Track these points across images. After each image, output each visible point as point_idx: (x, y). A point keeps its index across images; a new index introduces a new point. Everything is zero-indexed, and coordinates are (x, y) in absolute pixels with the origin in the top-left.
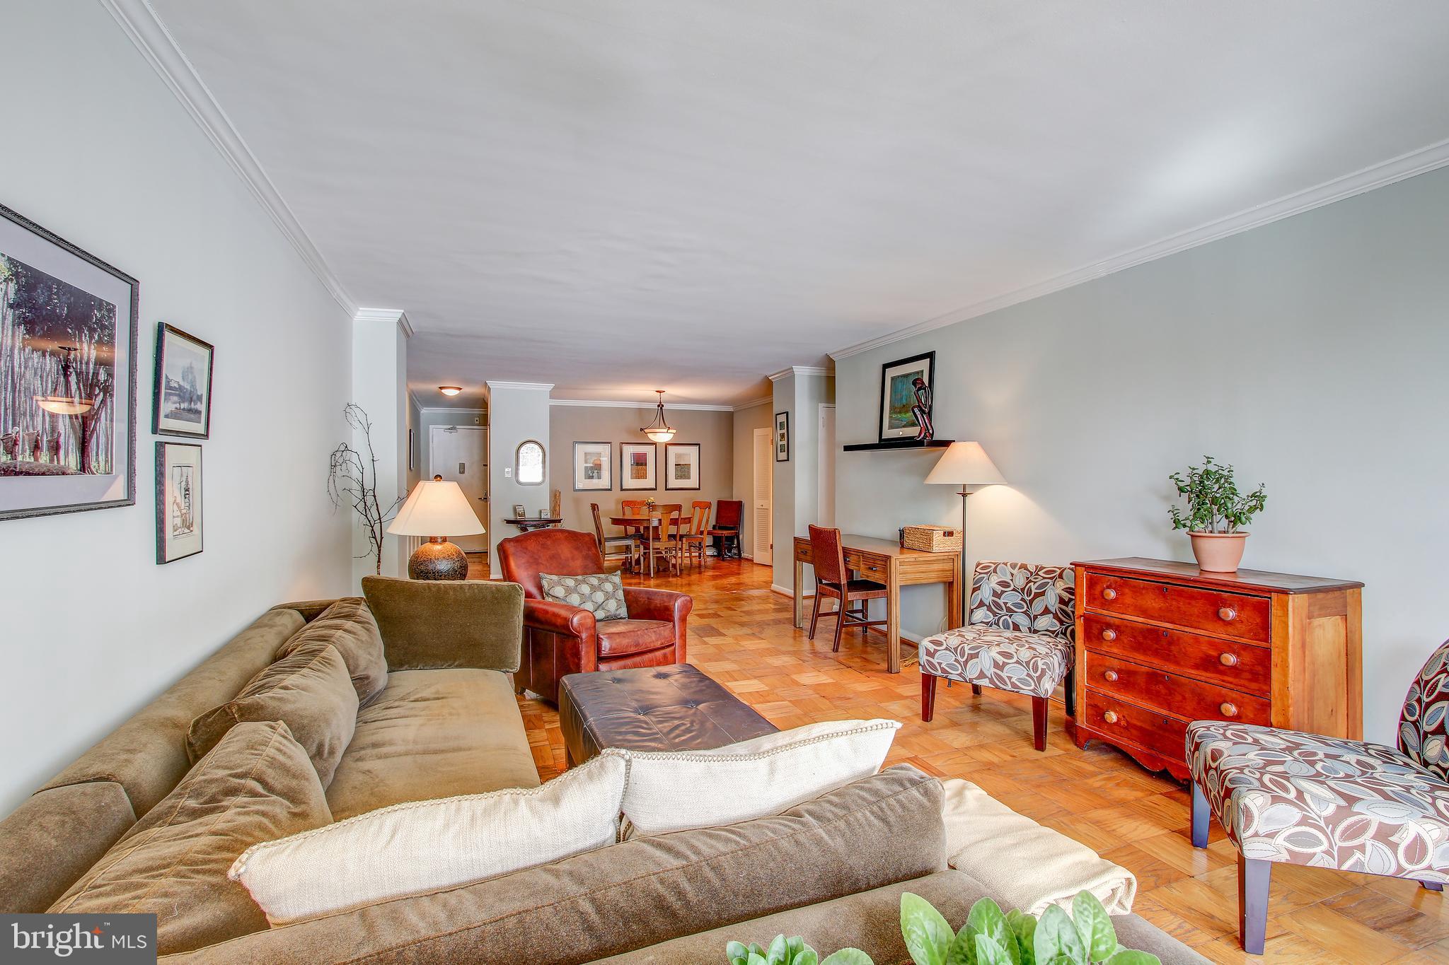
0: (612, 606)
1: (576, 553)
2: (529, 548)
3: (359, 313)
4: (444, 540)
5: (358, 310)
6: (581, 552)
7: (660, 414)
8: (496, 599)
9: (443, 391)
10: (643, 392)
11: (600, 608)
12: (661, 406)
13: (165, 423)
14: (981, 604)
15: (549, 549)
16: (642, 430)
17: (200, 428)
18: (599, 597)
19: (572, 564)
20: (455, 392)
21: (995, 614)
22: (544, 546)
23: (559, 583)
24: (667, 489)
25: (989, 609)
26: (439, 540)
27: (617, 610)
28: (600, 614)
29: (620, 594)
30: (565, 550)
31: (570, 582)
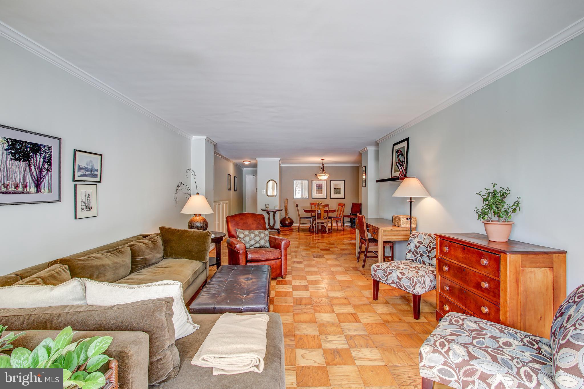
0: (263, 242)
1: (254, 222)
2: (236, 219)
3: (193, 138)
4: (200, 215)
5: (193, 137)
6: (256, 222)
7: (323, 168)
8: (199, 236)
9: (244, 162)
10: (315, 160)
11: (258, 243)
12: (323, 165)
13: (77, 178)
14: (410, 251)
15: (243, 220)
16: (315, 175)
17: (98, 179)
18: (258, 239)
19: (252, 226)
20: (249, 163)
21: (415, 256)
22: (242, 219)
23: (242, 233)
24: (331, 198)
25: (413, 253)
26: (198, 216)
27: (264, 244)
28: (258, 245)
29: (267, 238)
30: (250, 221)
31: (247, 232)
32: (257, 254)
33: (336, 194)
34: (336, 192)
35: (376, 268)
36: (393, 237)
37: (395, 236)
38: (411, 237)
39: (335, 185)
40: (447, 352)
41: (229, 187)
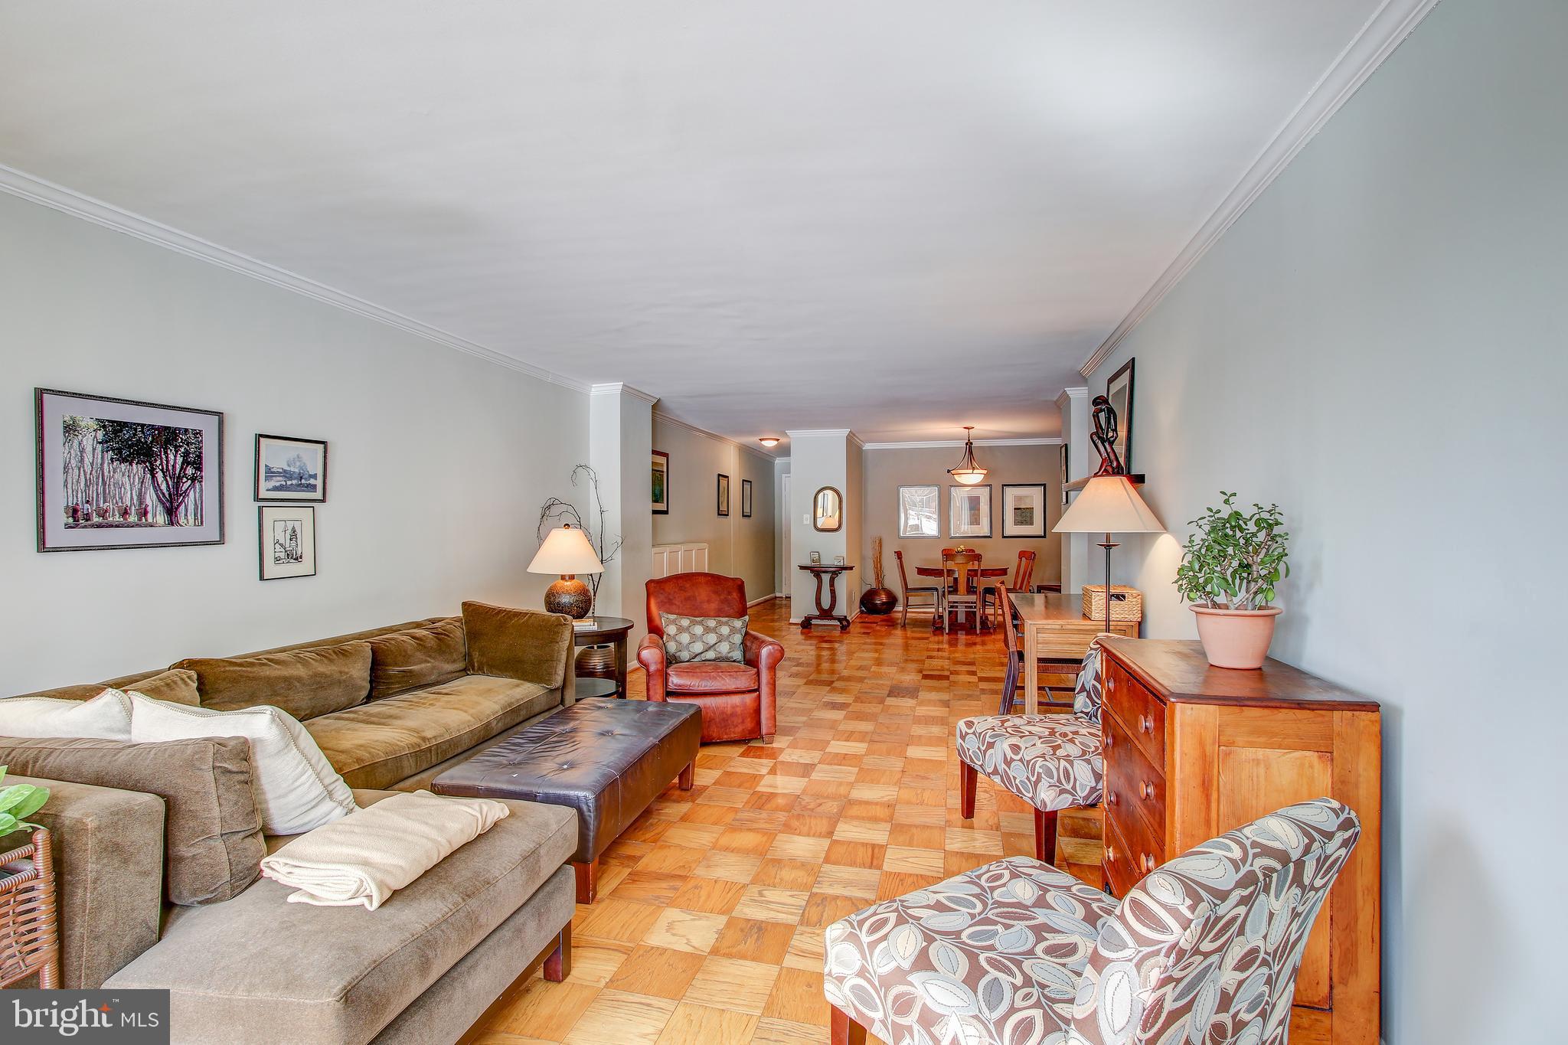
0: (724, 648)
1: (713, 596)
2: (667, 590)
3: (593, 390)
4: (572, 577)
5: (591, 387)
6: (720, 595)
7: (971, 453)
9: (763, 442)
10: (949, 430)
11: (712, 649)
12: (969, 444)
14: (1083, 689)
15: (686, 592)
16: (949, 471)
17: (318, 495)
18: (712, 638)
19: (705, 606)
20: (775, 443)
21: (1093, 703)
22: (682, 589)
23: (674, 622)
24: (1004, 537)
25: (1089, 696)
26: (567, 578)
27: (729, 653)
28: (711, 655)
29: (738, 639)
30: (703, 593)
31: (685, 622)
32: (693, 676)
33: (1022, 523)
34: (1019, 519)
35: (964, 729)
36: (1066, 647)
37: (1072, 644)
38: (1091, 649)
39: (1018, 499)
40: (873, 945)
41: (723, 508)
